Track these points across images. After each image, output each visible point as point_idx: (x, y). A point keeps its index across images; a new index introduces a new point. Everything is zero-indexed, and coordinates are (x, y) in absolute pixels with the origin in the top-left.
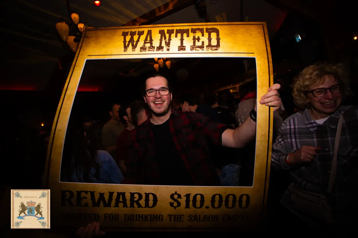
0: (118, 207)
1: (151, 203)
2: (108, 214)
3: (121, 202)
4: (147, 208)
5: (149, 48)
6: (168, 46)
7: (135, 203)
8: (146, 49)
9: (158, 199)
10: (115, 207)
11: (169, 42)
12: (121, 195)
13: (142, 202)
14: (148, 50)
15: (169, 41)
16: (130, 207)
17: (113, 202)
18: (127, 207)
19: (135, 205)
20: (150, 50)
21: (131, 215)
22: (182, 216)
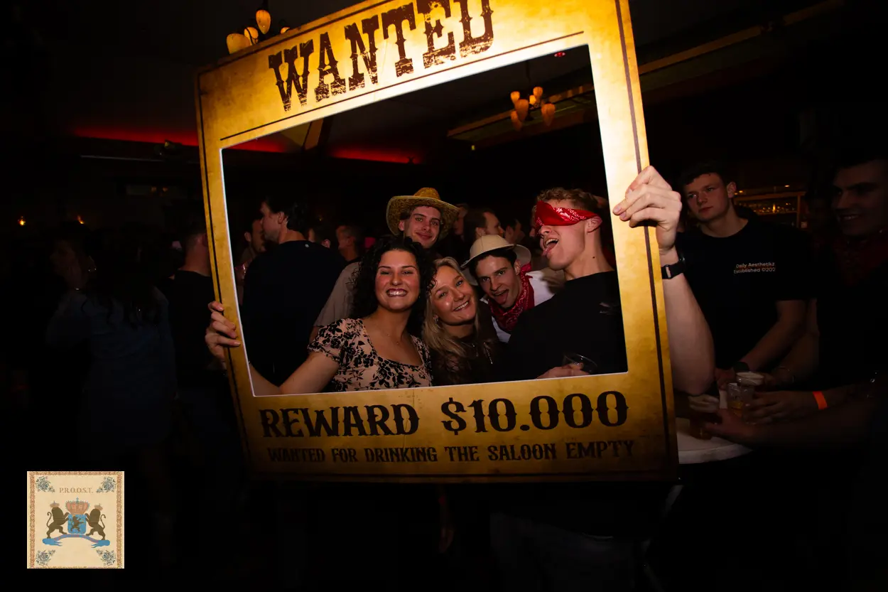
0: (350, 435)
1: (407, 424)
2: (337, 449)
3: (354, 425)
4: (402, 435)
5: (334, 85)
6: (372, 68)
7: (378, 426)
8: (328, 91)
9: (419, 416)
10: (345, 435)
11: (374, 58)
12: (351, 413)
13: (391, 423)
14: (333, 93)
15: (372, 55)
16: (372, 435)
17: (341, 426)
18: (366, 435)
19: (380, 431)
20: (336, 92)
21: (376, 450)
22: (474, 450)
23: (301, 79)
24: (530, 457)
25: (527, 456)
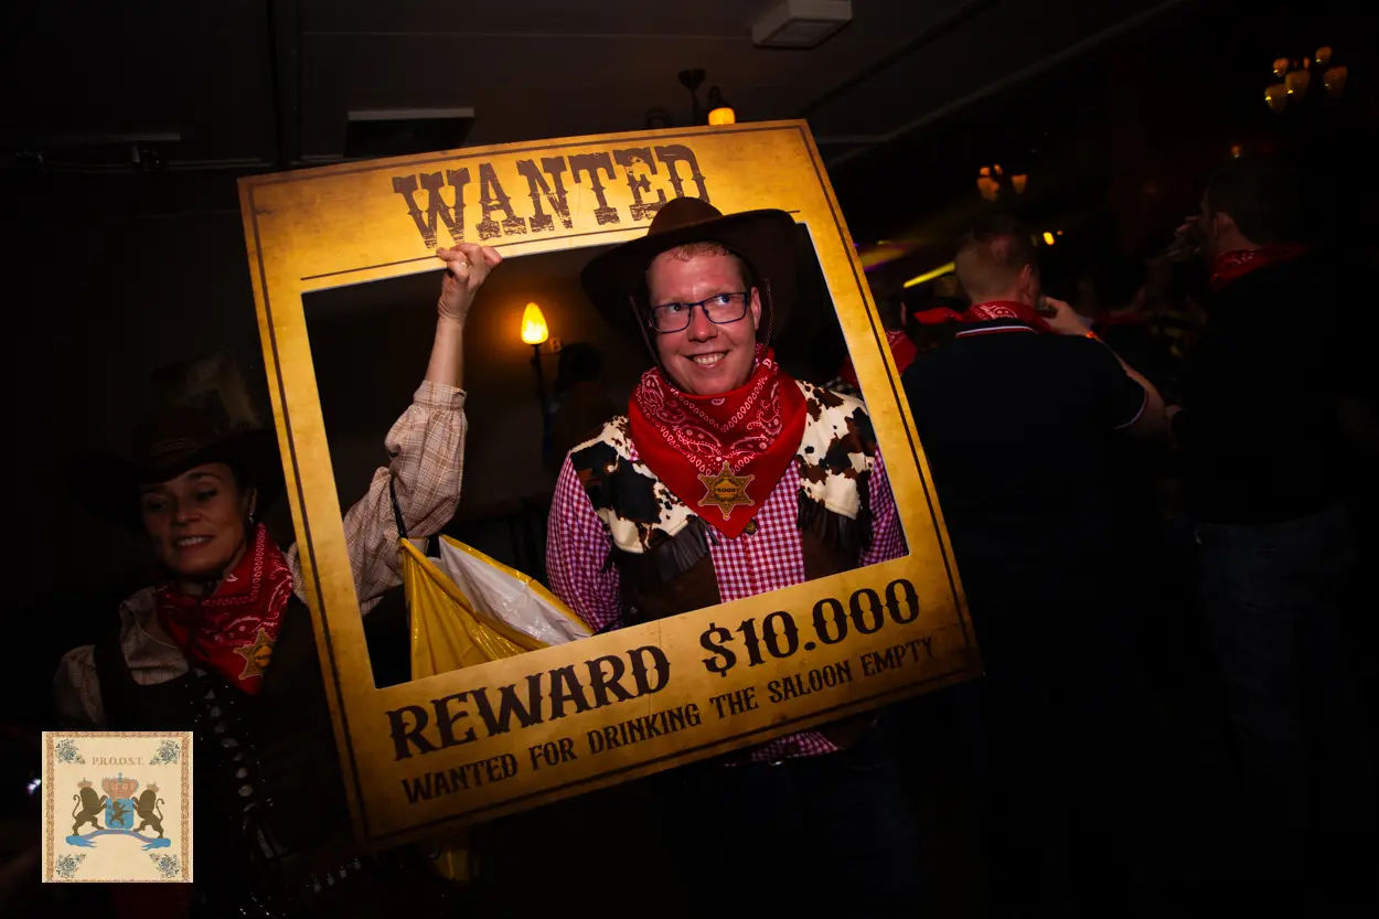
0: (563, 715)
1: (652, 677)
2: (540, 747)
3: (567, 698)
4: (646, 695)
5: (506, 223)
6: (562, 211)
7: (607, 689)
8: (499, 229)
9: (669, 661)
10: (553, 718)
11: (563, 201)
12: (563, 678)
13: (628, 681)
14: (506, 232)
15: (560, 197)
16: (598, 706)
17: (546, 706)
18: (589, 708)
19: (611, 696)
21: (606, 730)
23: (452, 212)
24: (821, 687)
25: (817, 685)
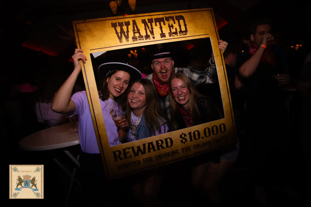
0: (150, 152)
1: (169, 144)
4: (168, 148)
5: (139, 37)
6: (152, 34)
8: (137, 39)
9: (173, 141)
10: (148, 153)
13: (164, 145)
15: (152, 30)
16: (158, 150)
18: (156, 151)
20: (140, 40)
21: (159, 155)
22: (190, 147)
23: (126, 33)
25: (203, 146)
